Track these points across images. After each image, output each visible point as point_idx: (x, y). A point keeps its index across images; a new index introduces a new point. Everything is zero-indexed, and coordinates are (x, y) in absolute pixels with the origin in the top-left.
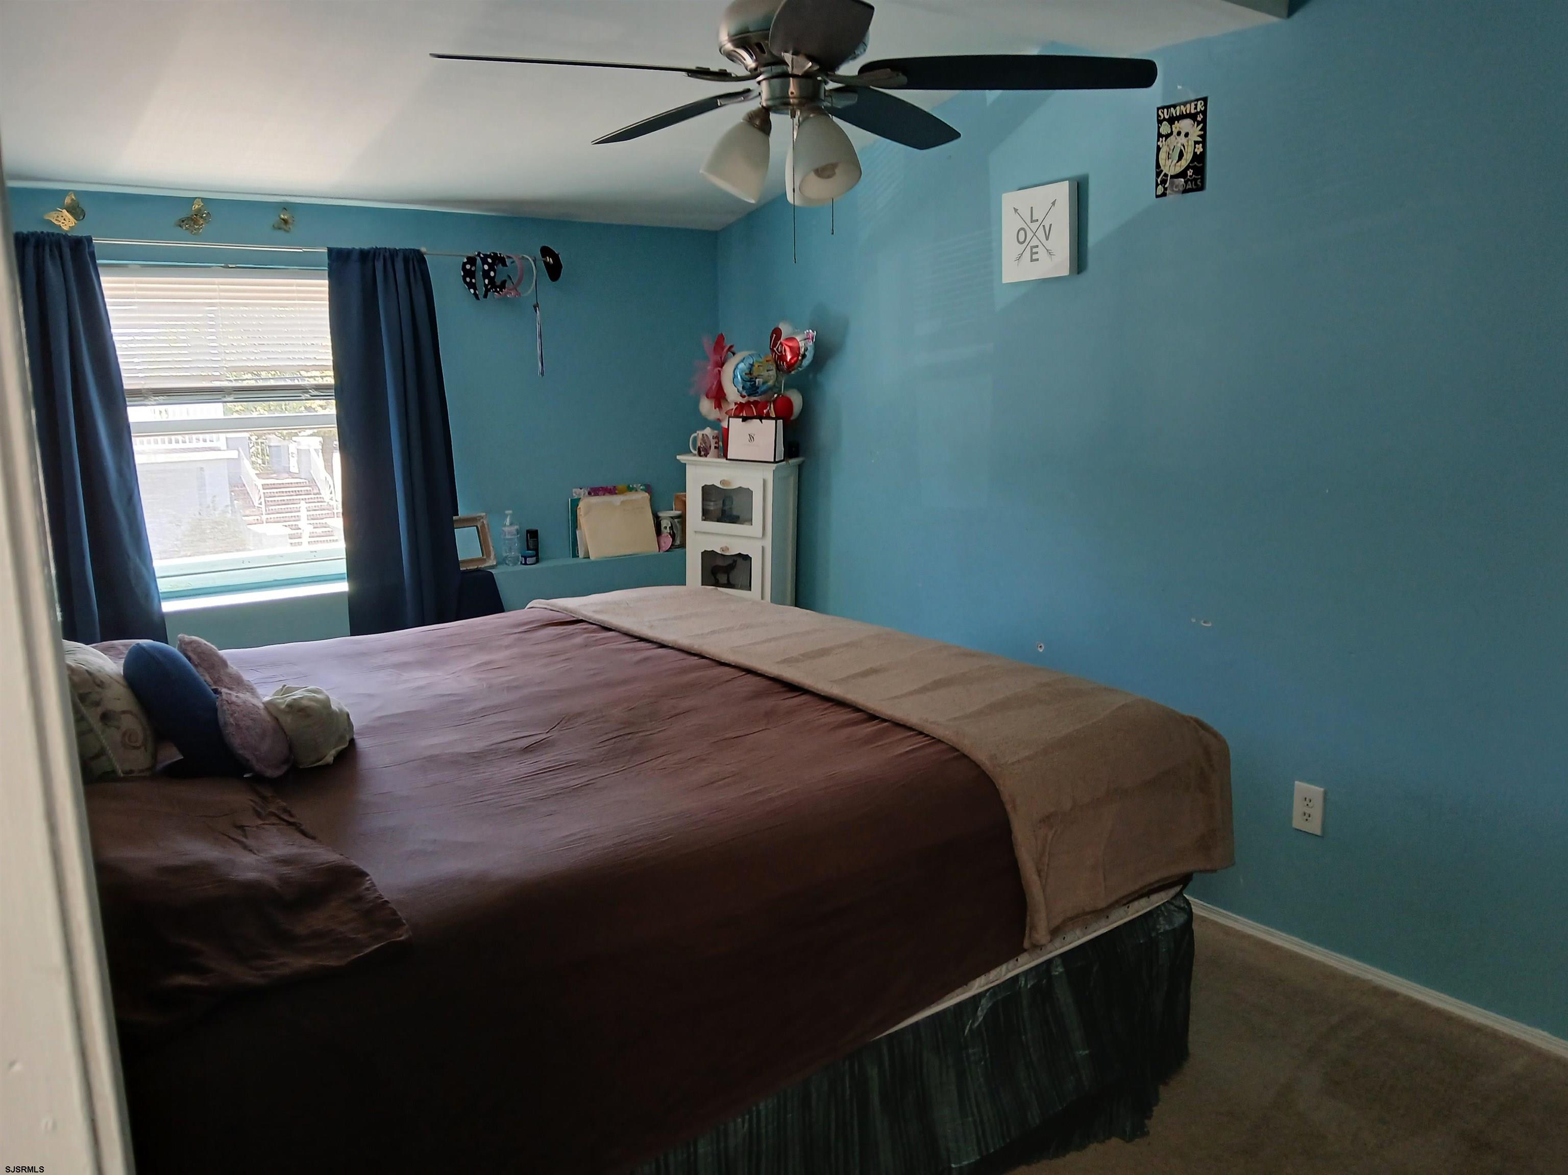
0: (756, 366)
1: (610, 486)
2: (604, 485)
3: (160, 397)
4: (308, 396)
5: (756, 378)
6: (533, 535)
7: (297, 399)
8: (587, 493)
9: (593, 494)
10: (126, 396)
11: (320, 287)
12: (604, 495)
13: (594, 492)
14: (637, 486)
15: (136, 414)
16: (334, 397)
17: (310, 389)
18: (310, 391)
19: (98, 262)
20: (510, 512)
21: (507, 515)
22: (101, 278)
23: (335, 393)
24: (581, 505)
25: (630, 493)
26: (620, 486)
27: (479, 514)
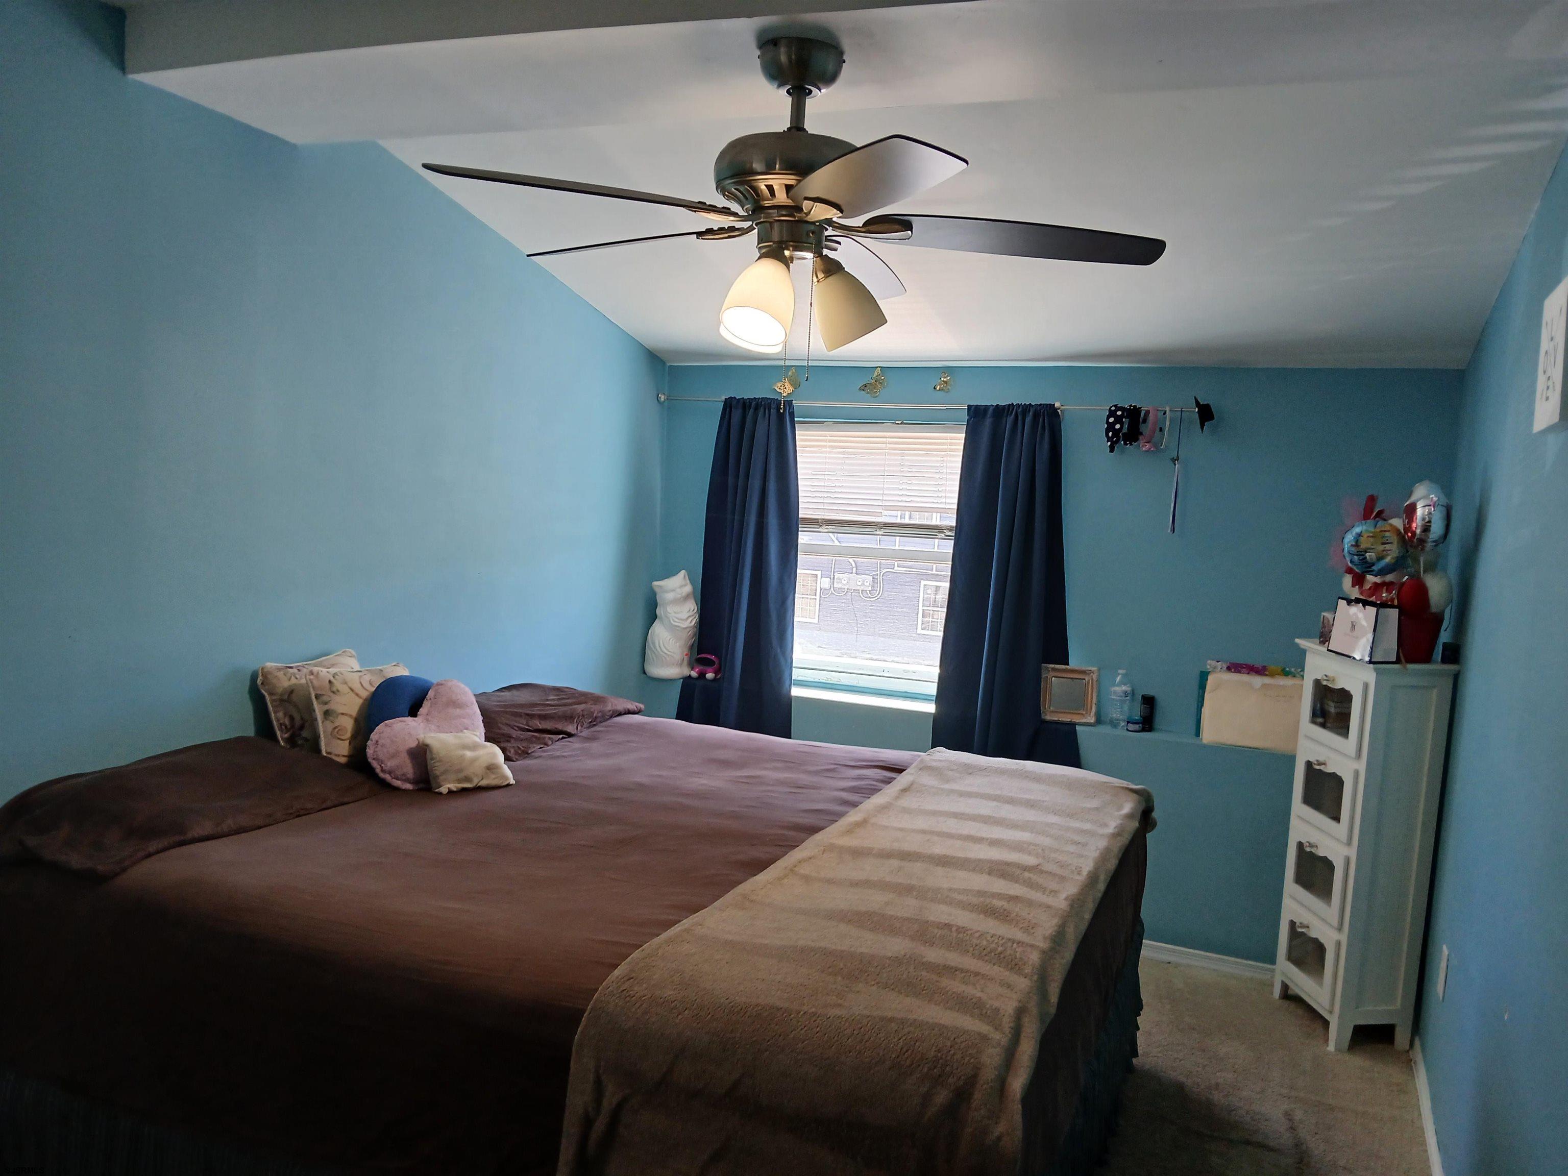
0: (1365, 536)
1: (1258, 664)
2: (1250, 662)
3: (830, 527)
4: (943, 535)
5: (1366, 552)
6: (1149, 702)
7: (933, 537)
8: (1225, 668)
9: (1233, 670)
10: (800, 523)
11: (957, 440)
12: (1248, 673)
13: (1235, 668)
14: (1295, 670)
15: (804, 538)
16: (953, 538)
17: (945, 530)
18: (944, 531)
19: (796, 419)
20: (1124, 671)
21: (1119, 674)
22: (797, 432)
23: (955, 534)
24: (1211, 679)
25: (1285, 677)
26: (1272, 667)
27: (1090, 669)
